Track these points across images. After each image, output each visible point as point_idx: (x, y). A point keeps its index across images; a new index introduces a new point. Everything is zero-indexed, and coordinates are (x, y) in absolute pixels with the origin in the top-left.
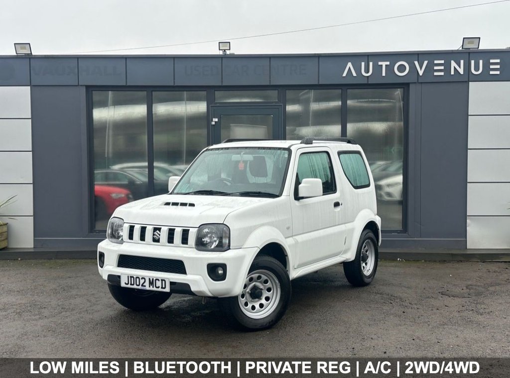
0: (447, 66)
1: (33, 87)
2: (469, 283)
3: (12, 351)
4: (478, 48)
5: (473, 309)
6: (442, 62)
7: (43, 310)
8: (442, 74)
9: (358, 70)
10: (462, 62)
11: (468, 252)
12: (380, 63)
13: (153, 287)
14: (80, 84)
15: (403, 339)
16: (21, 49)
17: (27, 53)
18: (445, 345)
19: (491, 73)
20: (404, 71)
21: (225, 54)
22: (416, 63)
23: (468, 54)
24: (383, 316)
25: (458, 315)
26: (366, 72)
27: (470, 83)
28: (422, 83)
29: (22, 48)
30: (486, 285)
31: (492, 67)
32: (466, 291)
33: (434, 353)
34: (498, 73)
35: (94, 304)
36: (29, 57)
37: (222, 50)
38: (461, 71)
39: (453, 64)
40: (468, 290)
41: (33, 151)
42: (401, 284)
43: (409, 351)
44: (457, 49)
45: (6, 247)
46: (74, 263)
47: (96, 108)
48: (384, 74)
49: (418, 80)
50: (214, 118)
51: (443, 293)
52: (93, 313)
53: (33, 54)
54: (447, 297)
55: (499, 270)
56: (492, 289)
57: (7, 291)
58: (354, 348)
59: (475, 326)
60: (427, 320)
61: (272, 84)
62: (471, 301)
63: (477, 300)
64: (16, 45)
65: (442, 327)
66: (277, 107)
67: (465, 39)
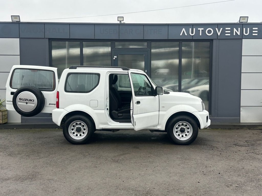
1: (21, 39)
2: (246, 139)
3: (33, 175)
4: (247, 22)
5: (253, 152)
6: (230, 29)
7: (40, 154)
10: (239, 29)
11: (241, 124)
12: (199, 29)
14: (45, 37)
15: (225, 167)
17: (18, 21)
18: (247, 169)
19: (254, 34)
20: (211, 33)
21: (121, 23)
22: (217, 29)
23: (242, 25)
24: (212, 156)
25: (247, 155)
26: (192, 33)
27: (243, 39)
28: (219, 39)
29: (15, 18)
30: (255, 140)
31: (254, 32)
32: (246, 143)
33: (243, 173)
34: (257, 34)
36: (19, 23)
37: (119, 21)
38: (239, 33)
39: (235, 30)
42: (214, 140)
43: (231, 173)
45: (7, 122)
46: (44, 130)
47: (53, 50)
49: (217, 38)
50: (115, 56)
51: (236, 144)
52: (66, 155)
53: (21, 21)
54: (238, 146)
55: (258, 133)
56: (258, 142)
57: (17, 145)
58: (203, 172)
59: (257, 160)
60: (233, 158)
61: (144, 39)
62: (251, 148)
63: (253, 148)
64: (12, 16)
65: (242, 161)
66: (147, 51)
67: (241, 18)
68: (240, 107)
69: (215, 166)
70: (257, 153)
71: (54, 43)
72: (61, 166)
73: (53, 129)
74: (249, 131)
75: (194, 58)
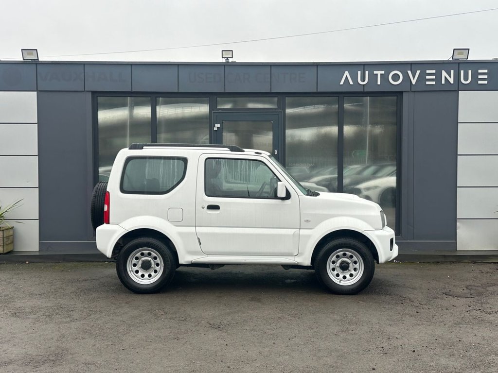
1: (39, 92)
2: (468, 283)
3: (56, 354)
4: (467, 58)
5: (480, 308)
6: (434, 71)
7: (71, 313)
10: (452, 72)
11: (459, 254)
12: (375, 72)
14: (86, 90)
15: (426, 338)
17: (34, 58)
18: (466, 343)
19: (480, 82)
20: (398, 80)
21: (228, 62)
22: (409, 72)
23: (457, 64)
24: (400, 316)
25: (468, 315)
26: (363, 80)
27: (460, 92)
28: (414, 91)
29: (29, 54)
30: (484, 285)
31: (480, 77)
32: (466, 291)
33: (459, 351)
34: (486, 82)
36: (36, 63)
37: (225, 58)
38: (451, 80)
39: (444, 74)
40: (469, 291)
41: (39, 155)
42: (405, 285)
43: (436, 350)
44: (447, 60)
45: (12, 251)
46: (83, 266)
49: (411, 89)
50: (217, 124)
51: (447, 293)
52: (121, 315)
53: (39, 60)
54: (451, 297)
55: (491, 271)
56: (490, 289)
57: (29, 295)
58: (383, 348)
59: (488, 324)
60: (441, 320)
61: (272, 91)
62: (475, 300)
63: (481, 300)
64: (23, 51)
65: (457, 326)
66: (276, 113)
67: (455, 51)
68: (455, 219)
69: (407, 336)
70: (488, 310)
71: (101, 99)
72: (111, 337)
73: (97, 264)
74: (473, 267)
75: (370, 125)
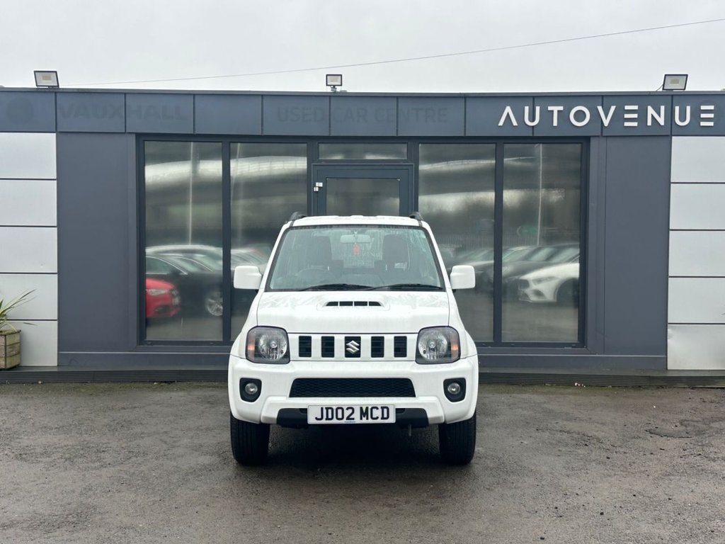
0: (642, 114)
1: (61, 134)
2: (682, 417)
3: (79, 513)
4: (685, 89)
5: (699, 453)
6: (636, 107)
7: (102, 454)
8: (635, 124)
9: (520, 117)
10: (663, 108)
11: (669, 375)
12: (550, 108)
13: (367, 419)
14: (128, 131)
15: (620, 495)
16: (43, 79)
17: (52, 85)
18: (679, 502)
19: (703, 124)
20: (583, 120)
21: (335, 92)
22: (600, 108)
23: (670, 97)
24: (582, 463)
25: (683, 462)
26: (531, 119)
27: (673, 137)
28: (607, 136)
29: (45, 78)
30: (706, 420)
31: (703, 116)
32: (680, 428)
33: (668, 514)
34: (711, 124)
35: (173, 447)
36: (55, 91)
37: (330, 85)
38: (661, 121)
39: (651, 111)
40: (684, 428)
41: (58, 226)
42: (590, 419)
43: (634, 511)
44: (655, 90)
45: (18, 365)
46: (121, 388)
47: (148, 165)
48: (555, 124)
49: (602, 132)
50: (318, 182)
51: (652, 431)
52: (175, 458)
53: (60, 87)
54: (658, 436)
55: (717, 400)
56: (716, 425)
57: (41, 428)
58: (556, 508)
59: (711, 476)
60: (643, 469)
61: (400, 135)
62: (693, 442)
63: (701, 442)
64: (37, 73)
65: (666, 478)
66: (405, 168)
67: (667, 77)
68: (665, 324)
69: (592, 492)
70: (712, 456)
71: (150, 147)
72: (159, 490)
73: (142, 385)
74: (690, 393)
75: (544, 190)
